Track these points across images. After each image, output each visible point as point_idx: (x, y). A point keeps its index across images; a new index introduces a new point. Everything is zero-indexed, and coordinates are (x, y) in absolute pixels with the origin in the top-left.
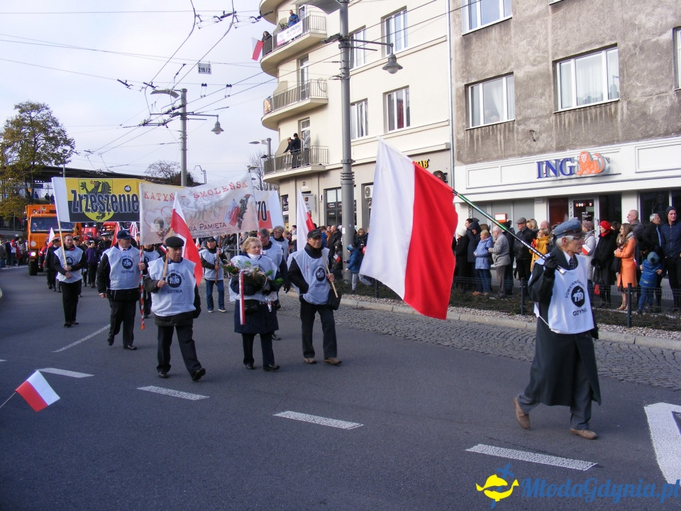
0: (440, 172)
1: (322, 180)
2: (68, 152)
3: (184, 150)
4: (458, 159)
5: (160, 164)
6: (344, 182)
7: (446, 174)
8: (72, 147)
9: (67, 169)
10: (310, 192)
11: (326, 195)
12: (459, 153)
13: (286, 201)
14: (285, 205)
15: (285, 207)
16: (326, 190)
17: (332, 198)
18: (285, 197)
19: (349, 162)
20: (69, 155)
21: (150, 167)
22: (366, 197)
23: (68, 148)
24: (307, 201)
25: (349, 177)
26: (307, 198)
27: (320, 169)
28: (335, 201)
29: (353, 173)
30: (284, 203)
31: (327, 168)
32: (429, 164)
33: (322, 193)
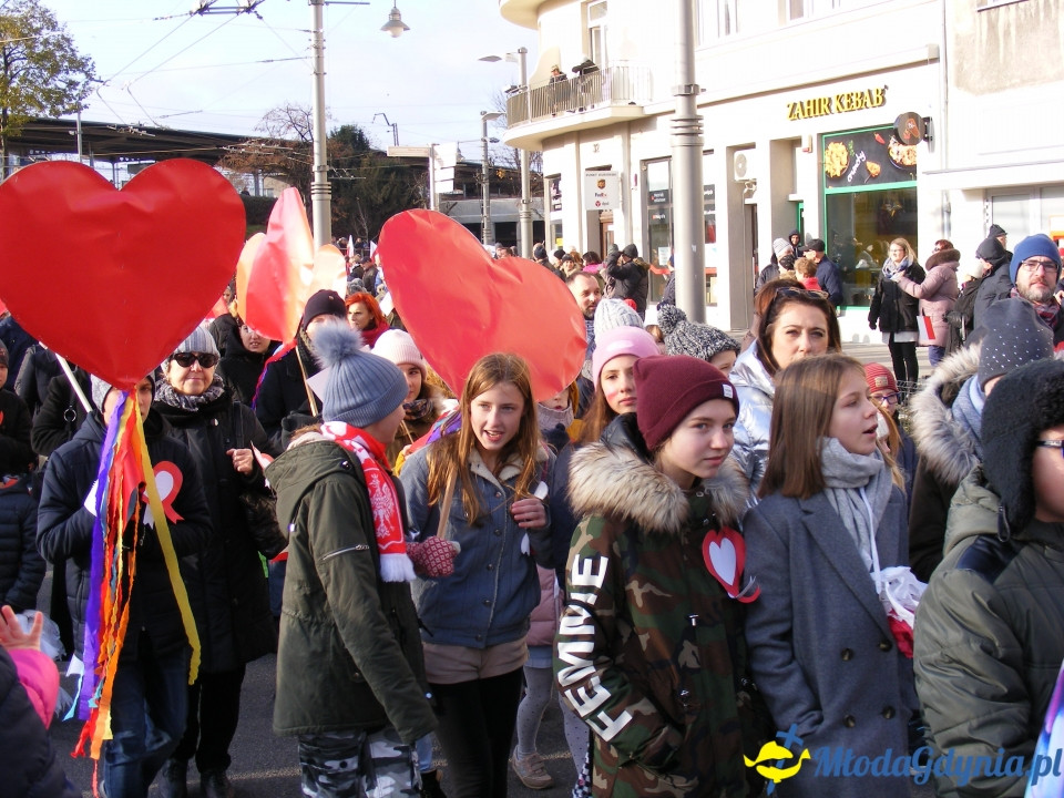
0: (913, 116)
1: (638, 138)
2: (80, 87)
3: (319, 74)
4: (958, 84)
5: (288, 110)
6: (680, 140)
7: (928, 119)
8: (88, 75)
9: (84, 124)
10: (608, 168)
11: (645, 173)
12: (960, 68)
13: (556, 187)
14: (557, 197)
15: (554, 202)
16: (645, 162)
17: (658, 178)
18: (556, 179)
19: (690, 91)
20: (84, 93)
21: (266, 117)
22: (737, 178)
23: (79, 77)
24: (603, 187)
25: (691, 128)
26: (603, 181)
27: (633, 113)
28: (666, 188)
29: (700, 118)
30: (554, 193)
31: (648, 111)
32: (886, 96)
33: (636, 169)
